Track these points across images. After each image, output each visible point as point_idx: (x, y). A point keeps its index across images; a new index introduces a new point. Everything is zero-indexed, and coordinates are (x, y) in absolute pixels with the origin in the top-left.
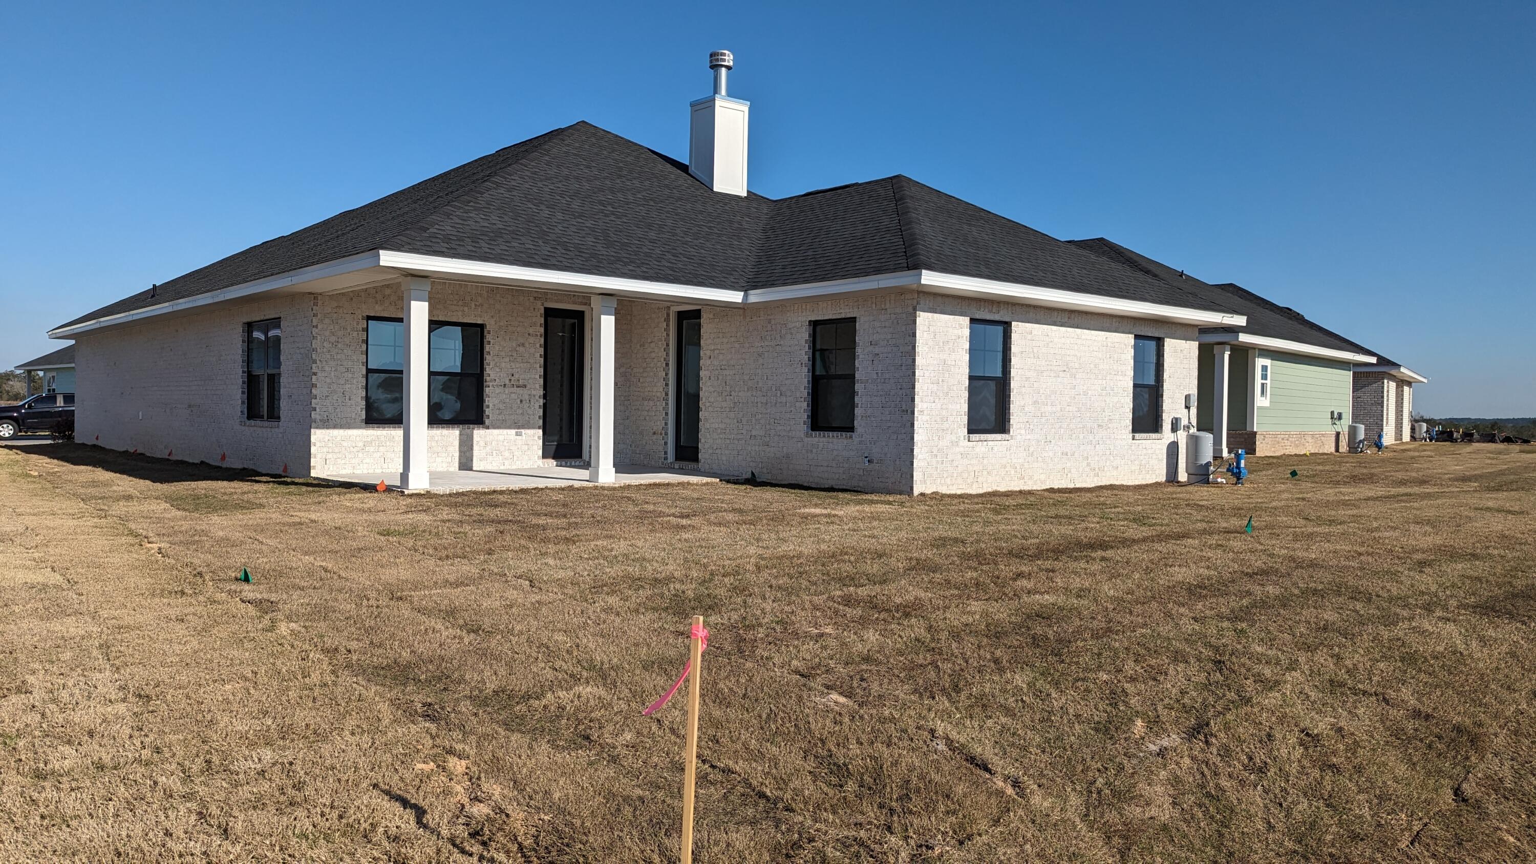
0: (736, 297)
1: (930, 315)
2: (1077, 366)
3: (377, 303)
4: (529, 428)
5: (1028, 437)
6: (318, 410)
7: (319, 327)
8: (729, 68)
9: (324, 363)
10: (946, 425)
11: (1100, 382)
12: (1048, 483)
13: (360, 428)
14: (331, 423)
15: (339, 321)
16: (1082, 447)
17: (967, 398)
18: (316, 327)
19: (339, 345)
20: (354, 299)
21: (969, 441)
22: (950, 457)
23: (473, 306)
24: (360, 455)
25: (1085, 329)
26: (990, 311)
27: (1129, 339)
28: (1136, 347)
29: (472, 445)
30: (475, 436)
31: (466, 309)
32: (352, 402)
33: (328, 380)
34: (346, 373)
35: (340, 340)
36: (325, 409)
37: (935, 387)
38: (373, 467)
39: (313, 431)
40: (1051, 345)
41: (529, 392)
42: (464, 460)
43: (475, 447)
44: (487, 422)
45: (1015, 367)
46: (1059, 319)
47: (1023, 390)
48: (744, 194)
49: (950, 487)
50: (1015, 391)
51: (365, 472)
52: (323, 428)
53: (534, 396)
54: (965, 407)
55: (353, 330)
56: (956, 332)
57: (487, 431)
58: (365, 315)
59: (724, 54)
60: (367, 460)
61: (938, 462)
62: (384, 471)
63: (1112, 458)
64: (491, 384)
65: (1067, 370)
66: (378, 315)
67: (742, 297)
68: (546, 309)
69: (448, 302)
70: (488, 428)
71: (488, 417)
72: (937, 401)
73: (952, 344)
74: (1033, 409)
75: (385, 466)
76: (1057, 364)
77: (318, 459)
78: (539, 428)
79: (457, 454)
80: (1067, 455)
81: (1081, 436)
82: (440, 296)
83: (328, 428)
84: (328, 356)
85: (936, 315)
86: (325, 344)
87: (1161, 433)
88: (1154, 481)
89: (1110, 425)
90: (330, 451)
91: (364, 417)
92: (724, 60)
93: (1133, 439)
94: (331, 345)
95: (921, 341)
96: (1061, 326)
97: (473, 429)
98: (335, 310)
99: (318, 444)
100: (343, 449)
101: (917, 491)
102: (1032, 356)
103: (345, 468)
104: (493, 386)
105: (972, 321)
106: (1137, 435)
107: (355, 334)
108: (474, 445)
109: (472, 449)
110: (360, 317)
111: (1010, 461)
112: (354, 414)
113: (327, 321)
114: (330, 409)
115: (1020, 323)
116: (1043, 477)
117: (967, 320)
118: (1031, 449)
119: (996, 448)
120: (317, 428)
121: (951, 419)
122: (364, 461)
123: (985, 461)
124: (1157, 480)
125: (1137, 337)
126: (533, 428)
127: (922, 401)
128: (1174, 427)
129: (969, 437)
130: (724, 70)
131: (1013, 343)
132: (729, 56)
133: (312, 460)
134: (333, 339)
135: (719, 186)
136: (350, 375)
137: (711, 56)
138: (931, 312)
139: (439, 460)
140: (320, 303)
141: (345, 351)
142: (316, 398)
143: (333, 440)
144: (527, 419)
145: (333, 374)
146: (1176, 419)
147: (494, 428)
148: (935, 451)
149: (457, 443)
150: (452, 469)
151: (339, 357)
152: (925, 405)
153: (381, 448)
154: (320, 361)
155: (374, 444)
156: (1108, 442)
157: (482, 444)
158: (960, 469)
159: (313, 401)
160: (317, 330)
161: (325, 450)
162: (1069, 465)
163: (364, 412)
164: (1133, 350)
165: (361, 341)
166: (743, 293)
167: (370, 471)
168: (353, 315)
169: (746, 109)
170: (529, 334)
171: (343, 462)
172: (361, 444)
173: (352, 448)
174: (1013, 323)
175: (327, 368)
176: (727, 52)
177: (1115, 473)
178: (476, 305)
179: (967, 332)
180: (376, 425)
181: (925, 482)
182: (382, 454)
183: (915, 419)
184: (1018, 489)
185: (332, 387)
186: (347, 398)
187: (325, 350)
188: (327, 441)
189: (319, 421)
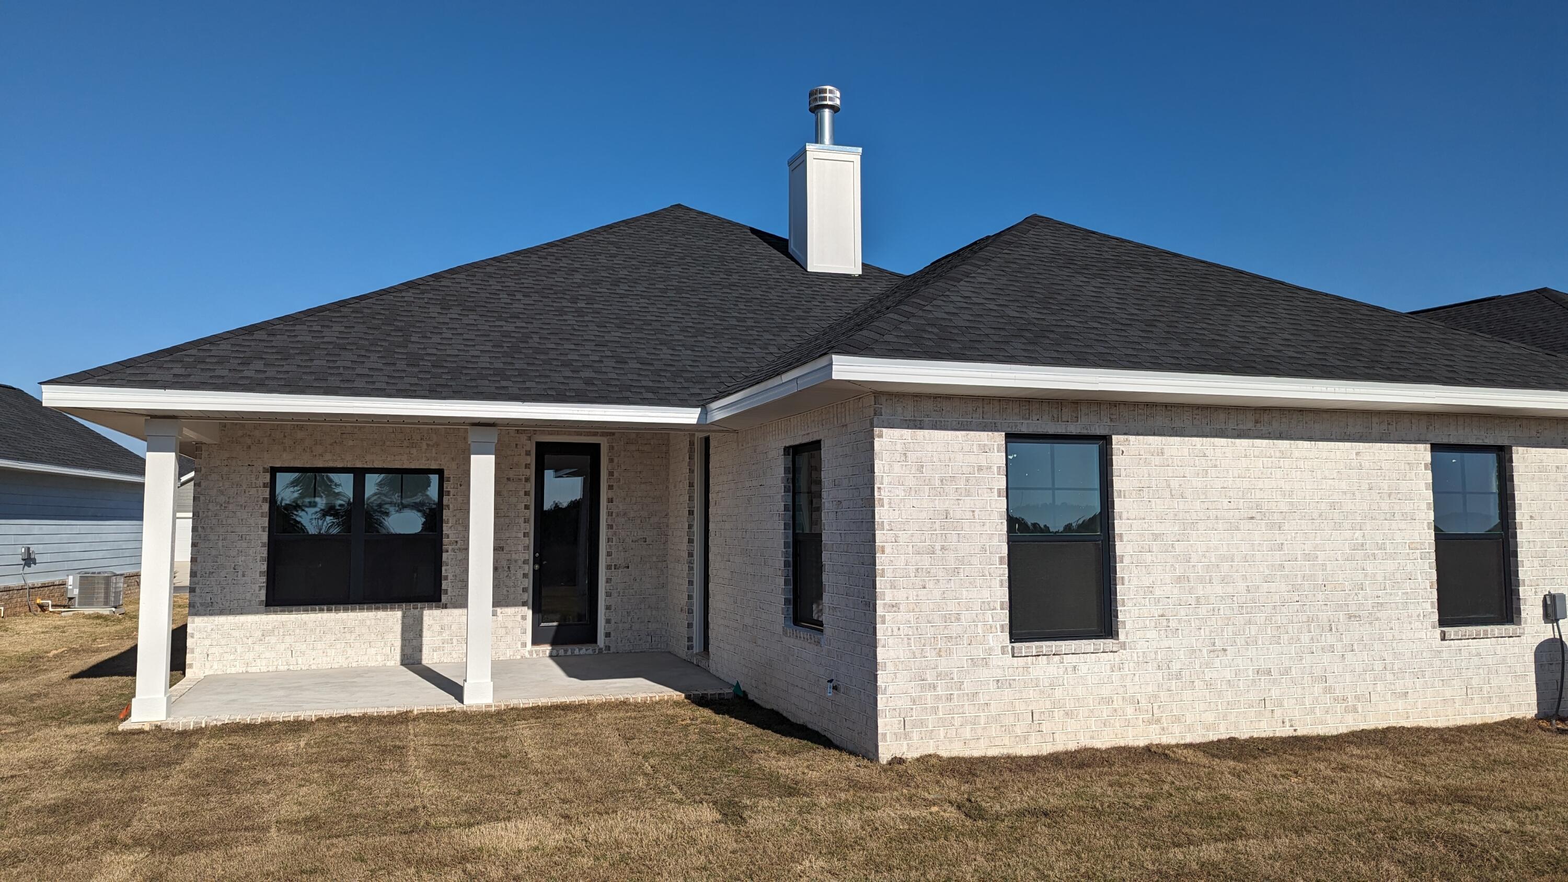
0: (688, 416)
1: (907, 433)
2: (1284, 507)
3: (285, 450)
4: (507, 606)
5: (1166, 643)
8: (834, 108)
9: (209, 530)
10: (955, 629)
11: (1348, 534)
12: (1222, 729)
13: (257, 612)
14: (216, 607)
15: (232, 476)
16: (1308, 658)
17: (1006, 577)
19: (231, 507)
20: (253, 448)
21: (1013, 656)
22: (968, 687)
23: (424, 447)
24: (257, 647)
25: (1302, 439)
26: (1056, 420)
27: (1423, 453)
28: (1435, 466)
29: (421, 630)
30: (425, 618)
31: (414, 451)
32: (247, 579)
33: (213, 552)
34: (240, 542)
35: (231, 501)
36: (208, 590)
37: (926, 561)
38: (275, 663)
39: (190, 618)
40: (1213, 472)
41: (508, 556)
42: (409, 651)
43: (426, 633)
44: (444, 598)
45: (1125, 515)
46: (1231, 425)
47: (1148, 557)
48: (857, 270)
49: (972, 744)
50: (1127, 560)
51: (264, 669)
52: (205, 615)
53: (516, 561)
54: (1003, 594)
55: (250, 486)
56: (972, 459)
57: (445, 611)
58: (268, 466)
59: (824, 91)
60: (267, 655)
61: (938, 698)
62: (291, 668)
63: (1390, 677)
64: (450, 548)
65: (1258, 516)
66: (286, 465)
67: (697, 416)
68: (539, 445)
69: (388, 443)
70: (443, 607)
71: (446, 592)
72: (930, 585)
73: (963, 482)
74: (1176, 591)
75: (293, 660)
76: (1232, 506)
77: (196, 654)
78: (524, 604)
79: (398, 643)
80: (1269, 672)
81: (1305, 638)
82: (376, 436)
83: (211, 615)
84: (214, 521)
85: (920, 433)
86: (210, 506)
87: (1519, 623)
88: (1507, 717)
89: (1379, 615)
90: (215, 643)
91: (264, 598)
92: (824, 99)
93: (1443, 639)
94: (218, 507)
95: (886, 480)
96: (1239, 436)
97: (422, 608)
98: (226, 463)
99: (197, 635)
100: (233, 640)
101: (885, 753)
102: (1168, 494)
103: (235, 666)
104: (453, 550)
105: (1010, 437)
106: (1451, 631)
107: (253, 491)
108: (425, 630)
109: (421, 636)
110: (261, 469)
111: (1121, 690)
112: (250, 595)
113: (214, 477)
114: (215, 589)
115: (1132, 438)
116: (1210, 717)
117: (999, 438)
118: (1176, 666)
119: (1083, 669)
120: (196, 614)
121: (966, 616)
122: (263, 656)
123: (1058, 693)
124: (1513, 715)
125: (1435, 448)
126: (515, 605)
127: (893, 587)
128: (1550, 611)
129: (1013, 648)
130: (827, 113)
131: (1115, 473)
132: (831, 92)
133: (188, 656)
134: (222, 499)
135: (817, 263)
136: (245, 545)
137: (811, 95)
138: (908, 428)
139: (372, 651)
140: (205, 454)
141: (238, 514)
143: (218, 629)
144: (505, 593)
145: (220, 544)
146: (1553, 597)
147: (455, 607)
148: (930, 677)
149: (398, 628)
150: (391, 663)
151: (230, 521)
152: (901, 595)
153: (286, 637)
154: (203, 528)
155: (276, 633)
156: (1377, 646)
157: (437, 628)
158: (994, 709)
161: (208, 642)
162: (1275, 693)
163: (263, 592)
164: (1429, 474)
165: (261, 499)
166: (699, 410)
167: (271, 669)
168: (250, 468)
169: (857, 159)
170: (508, 479)
171: (232, 657)
172: (258, 634)
173: (245, 639)
174: (1114, 437)
176: (828, 88)
177: (1400, 704)
178: (428, 445)
179: (999, 459)
180: (279, 608)
181: (907, 736)
182: (288, 646)
183: (878, 620)
184: (1142, 743)
185: (218, 560)
186: (240, 574)
187: (210, 513)
188: (209, 630)
189: (198, 605)
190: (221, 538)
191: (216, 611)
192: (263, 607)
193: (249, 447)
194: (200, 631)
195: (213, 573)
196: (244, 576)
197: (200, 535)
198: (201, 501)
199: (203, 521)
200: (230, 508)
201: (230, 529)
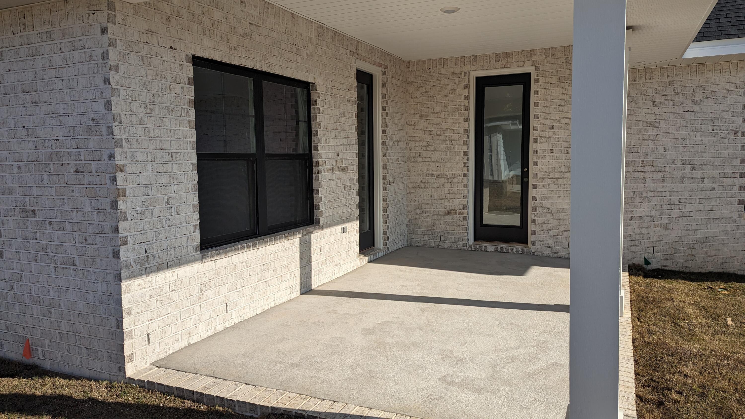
3: (206, 33)
6: (130, 241)
7: (122, 69)
9: (135, 145)
13: (194, 261)
14: (151, 262)
15: (154, 61)
18: (116, 68)
20: (172, 20)
24: (197, 309)
29: (311, 256)
30: (312, 242)
32: (182, 217)
33: (143, 180)
34: (170, 164)
35: (157, 101)
36: (141, 238)
38: (214, 324)
39: (124, 284)
52: (141, 275)
55: (173, 79)
57: (322, 232)
58: (191, 52)
60: (206, 315)
66: (210, 56)
70: (322, 228)
77: (136, 338)
83: (148, 275)
84: (140, 132)
86: (133, 106)
90: (153, 317)
91: (198, 241)
94: (142, 109)
97: (310, 232)
98: (145, 38)
99: (133, 309)
100: (173, 306)
103: (177, 341)
107: (178, 89)
110: (183, 57)
112: (185, 239)
113: (133, 58)
114: (149, 235)
120: (131, 277)
122: (202, 319)
133: (127, 344)
134: (146, 96)
136: (176, 168)
140: (119, 19)
141: (166, 121)
142: (126, 219)
145: (149, 167)
150: (294, 296)
151: (157, 132)
153: (222, 287)
154: (128, 140)
155: (212, 284)
159: (122, 225)
160: (117, 77)
163: (198, 232)
165: (187, 103)
168: (172, 52)
171: (172, 330)
172: (196, 291)
173: (185, 301)
175: (140, 156)
180: (214, 251)
185: (150, 192)
186: (174, 210)
187: (134, 118)
188: (147, 298)
189: (132, 263)
190: (150, 158)
191: (153, 269)
192: (198, 254)
193: (169, 19)
194: (137, 303)
195: (145, 211)
196: (178, 213)
197: (125, 153)
198: (122, 97)
199: (127, 129)
200: (157, 112)
201: (159, 145)
